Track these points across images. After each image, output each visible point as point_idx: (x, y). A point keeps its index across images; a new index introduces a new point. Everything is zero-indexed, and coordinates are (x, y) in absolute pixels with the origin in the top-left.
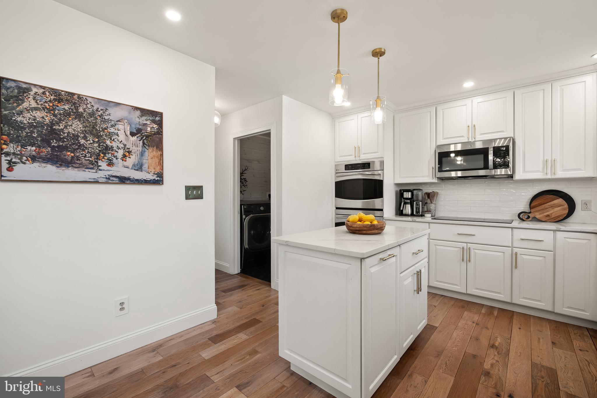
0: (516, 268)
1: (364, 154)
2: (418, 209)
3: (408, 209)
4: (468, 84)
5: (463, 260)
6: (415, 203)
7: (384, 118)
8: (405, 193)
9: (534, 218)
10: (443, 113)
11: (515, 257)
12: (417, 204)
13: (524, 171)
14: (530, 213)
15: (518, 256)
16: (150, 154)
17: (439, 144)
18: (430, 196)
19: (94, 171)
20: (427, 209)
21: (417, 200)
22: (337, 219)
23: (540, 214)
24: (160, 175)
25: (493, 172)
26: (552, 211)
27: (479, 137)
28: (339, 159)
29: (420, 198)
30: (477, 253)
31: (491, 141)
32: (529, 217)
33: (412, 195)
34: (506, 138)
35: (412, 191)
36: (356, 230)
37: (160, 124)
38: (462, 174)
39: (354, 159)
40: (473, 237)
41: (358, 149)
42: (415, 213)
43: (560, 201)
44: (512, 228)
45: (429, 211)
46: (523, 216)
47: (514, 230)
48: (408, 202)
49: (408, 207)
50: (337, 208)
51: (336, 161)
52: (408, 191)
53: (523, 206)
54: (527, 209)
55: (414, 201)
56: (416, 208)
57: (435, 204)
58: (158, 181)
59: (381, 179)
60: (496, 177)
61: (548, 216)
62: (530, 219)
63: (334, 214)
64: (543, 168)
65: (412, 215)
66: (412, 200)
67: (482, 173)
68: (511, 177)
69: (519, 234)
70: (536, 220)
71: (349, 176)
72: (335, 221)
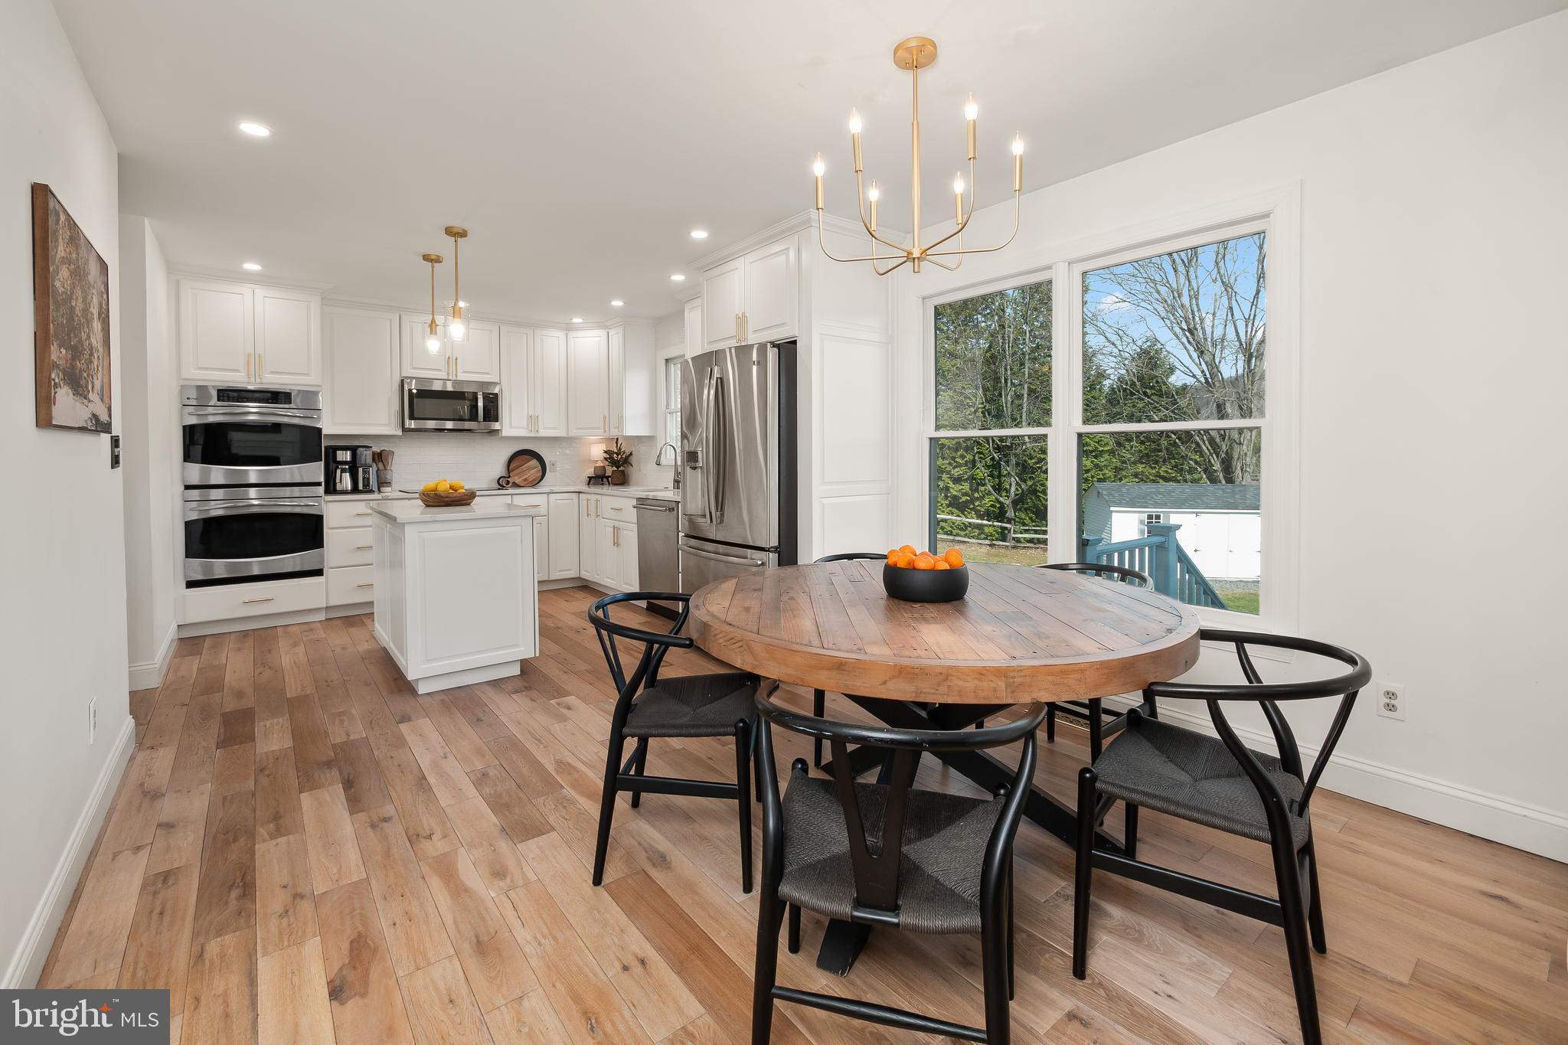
1: (272, 373)
2: (366, 481)
3: (346, 481)
6: (360, 470)
8: (339, 453)
9: (514, 483)
12: (364, 472)
13: (511, 426)
14: (509, 477)
17: (404, 375)
18: (384, 458)
21: (364, 466)
22: (188, 513)
23: (519, 478)
26: (527, 474)
27: (462, 376)
28: (191, 375)
29: (369, 461)
31: (482, 384)
32: (508, 483)
33: (354, 456)
35: (354, 450)
38: (454, 426)
39: (247, 380)
41: (256, 360)
42: (361, 487)
43: (534, 462)
44: (494, 496)
46: (503, 483)
47: (514, 496)
48: (345, 468)
49: (347, 477)
50: (188, 487)
51: (185, 377)
52: (345, 448)
53: (498, 469)
54: (506, 474)
55: (357, 467)
56: (364, 478)
57: (393, 471)
59: (316, 425)
61: (526, 480)
62: (510, 485)
63: (180, 501)
64: (528, 425)
65: (355, 490)
66: (354, 465)
67: (467, 425)
68: (498, 432)
70: (516, 485)
71: (216, 414)
72: (184, 514)
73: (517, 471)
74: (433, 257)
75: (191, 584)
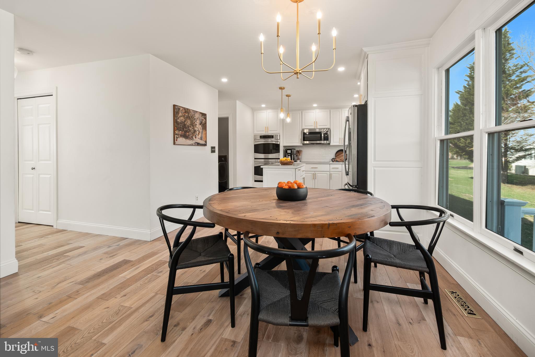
0: (331, 179)
1: (270, 131)
4: (315, 105)
5: (313, 179)
6: (293, 155)
7: (290, 121)
8: (288, 151)
10: (305, 114)
11: (330, 175)
12: (293, 156)
13: (334, 142)
14: (335, 159)
15: (332, 174)
16: (204, 132)
17: (303, 128)
18: (299, 152)
19: (192, 140)
20: (298, 158)
21: (294, 154)
22: (255, 165)
23: (338, 159)
24: (206, 142)
25: (322, 142)
26: (341, 158)
27: (318, 127)
28: (256, 132)
29: (295, 153)
30: (318, 175)
31: (323, 129)
33: (291, 151)
34: (326, 129)
36: (285, 163)
37: (206, 119)
39: (265, 133)
40: (317, 169)
41: (267, 128)
42: (293, 161)
44: (330, 164)
45: (298, 159)
46: (333, 160)
47: (330, 165)
48: (289, 155)
50: (255, 159)
51: (255, 133)
52: (289, 149)
53: (333, 156)
54: (334, 158)
55: (292, 155)
56: (293, 158)
57: (301, 156)
58: (205, 145)
59: (279, 143)
60: (324, 144)
61: (341, 159)
62: (335, 161)
63: (253, 162)
64: (338, 141)
66: (291, 154)
67: (318, 142)
68: (329, 144)
69: (332, 166)
70: (337, 161)
71: (262, 141)
72: (254, 165)
73: (338, 156)
74: (288, 95)
75: (255, 181)
